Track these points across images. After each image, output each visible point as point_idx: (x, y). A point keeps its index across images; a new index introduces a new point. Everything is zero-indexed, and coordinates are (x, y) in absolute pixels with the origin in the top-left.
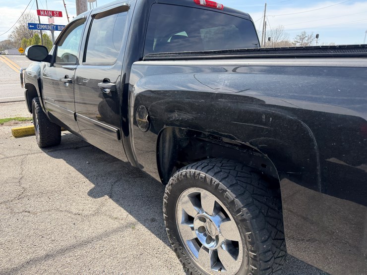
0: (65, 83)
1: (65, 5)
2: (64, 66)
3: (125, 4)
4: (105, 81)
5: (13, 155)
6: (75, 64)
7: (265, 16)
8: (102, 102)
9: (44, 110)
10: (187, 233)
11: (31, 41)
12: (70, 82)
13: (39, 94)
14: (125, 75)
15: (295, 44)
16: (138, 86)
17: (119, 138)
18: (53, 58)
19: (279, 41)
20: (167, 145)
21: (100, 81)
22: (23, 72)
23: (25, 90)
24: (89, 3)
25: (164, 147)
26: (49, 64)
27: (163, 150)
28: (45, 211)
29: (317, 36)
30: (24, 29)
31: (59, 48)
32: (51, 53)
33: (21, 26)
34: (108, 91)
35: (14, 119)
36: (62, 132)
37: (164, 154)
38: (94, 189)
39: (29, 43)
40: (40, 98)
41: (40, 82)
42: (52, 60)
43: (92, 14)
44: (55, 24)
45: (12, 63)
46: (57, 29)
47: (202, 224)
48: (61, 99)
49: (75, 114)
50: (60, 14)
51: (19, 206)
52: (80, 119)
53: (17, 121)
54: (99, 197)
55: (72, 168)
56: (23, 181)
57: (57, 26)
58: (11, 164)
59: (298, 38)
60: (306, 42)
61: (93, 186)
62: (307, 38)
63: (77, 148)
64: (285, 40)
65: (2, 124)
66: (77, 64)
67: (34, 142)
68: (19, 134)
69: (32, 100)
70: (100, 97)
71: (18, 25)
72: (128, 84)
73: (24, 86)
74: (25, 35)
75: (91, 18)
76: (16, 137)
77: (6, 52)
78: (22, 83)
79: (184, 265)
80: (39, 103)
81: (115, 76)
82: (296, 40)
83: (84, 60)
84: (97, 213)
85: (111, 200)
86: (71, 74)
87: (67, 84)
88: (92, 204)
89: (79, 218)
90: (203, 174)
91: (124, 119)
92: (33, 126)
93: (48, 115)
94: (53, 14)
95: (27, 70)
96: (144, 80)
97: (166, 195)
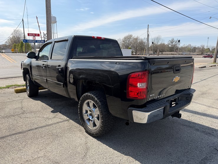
0: (43, 67)
1: (39, 26)
2: (42, 60)
3: (67, 39)
4: (59, 66)
5: (17, 100)
6: (48, 60)
7: (148, 31)
8: (57, 75)
9: (32, 79)
10: (86, 117)
11: (18, 45)
12: (45, 67)
13: (30, 73)
14: (66, 64)
15: (169, 45)
16: (71, 67)
17: (64, 87)
18: (37, 57)
19: (159, 44)
20: (80, 87)
21: (57, 66)
22: (23, 63)
23: (23, 71)
24: (52, 24)
25: (79, 88)
26: (36, 59)
27: (79, 90)
28: (34, 117)
29: (179, 41)
30: (15, 38)
31: (40, 53)
32: (37, 55)
33: (13, 37)
34: (60, 69)
35: (14, 85)
36: (39, 91)
37: (79, 91)
38: (53, 110)
39: (17, 46)
40: (30, 74)
41: (31, 67)
42: (37, 58)
43: (55, 41)
44: (36, 40)
45: (8, 57)
46: (37, 42)
47: (91, 113)
48: (41, 75)
49: (46, 79)
50: (38, 35)
51: (23, 116)
52: (49, 81)
53: (16, 86)
54: (55, 113)
55: (44, 104)
56: (23, 108)
57: (37, 40)
58: (17, 103)
59: (170, 42)
60: (174, 44)
61: (53, 109)
62: (174, 42)
63: (46, 97)
64: (163, 43)
65: (9, 88)
66: (48, 59)
67: (25, 95)
68: (18, 92)
69: (26, 75)
70: (57, 73)
71: (11, 36)
72: (67, 67)
73: (22, 69)
74: (15, 42)
75: (54, 42)
76: (16, 93)
77: (4, 51)
78: (21, 67)
79: (85, 129)
80: (29, 76)
81: (63, 64)
82: (169, 43)
83: (51, 58)
84: (54, 117)
85: (60, 114)
86: (45, 63)
87: (44, 68)
88: (53, 115)
89: (48, 119)
90: (89, 94)
91: (66, 82)
92: (26, 88)
93: (34, 82)
94: (35, 35)
95: (24, 62)
96: (73, 65)
97: (79, 104)
